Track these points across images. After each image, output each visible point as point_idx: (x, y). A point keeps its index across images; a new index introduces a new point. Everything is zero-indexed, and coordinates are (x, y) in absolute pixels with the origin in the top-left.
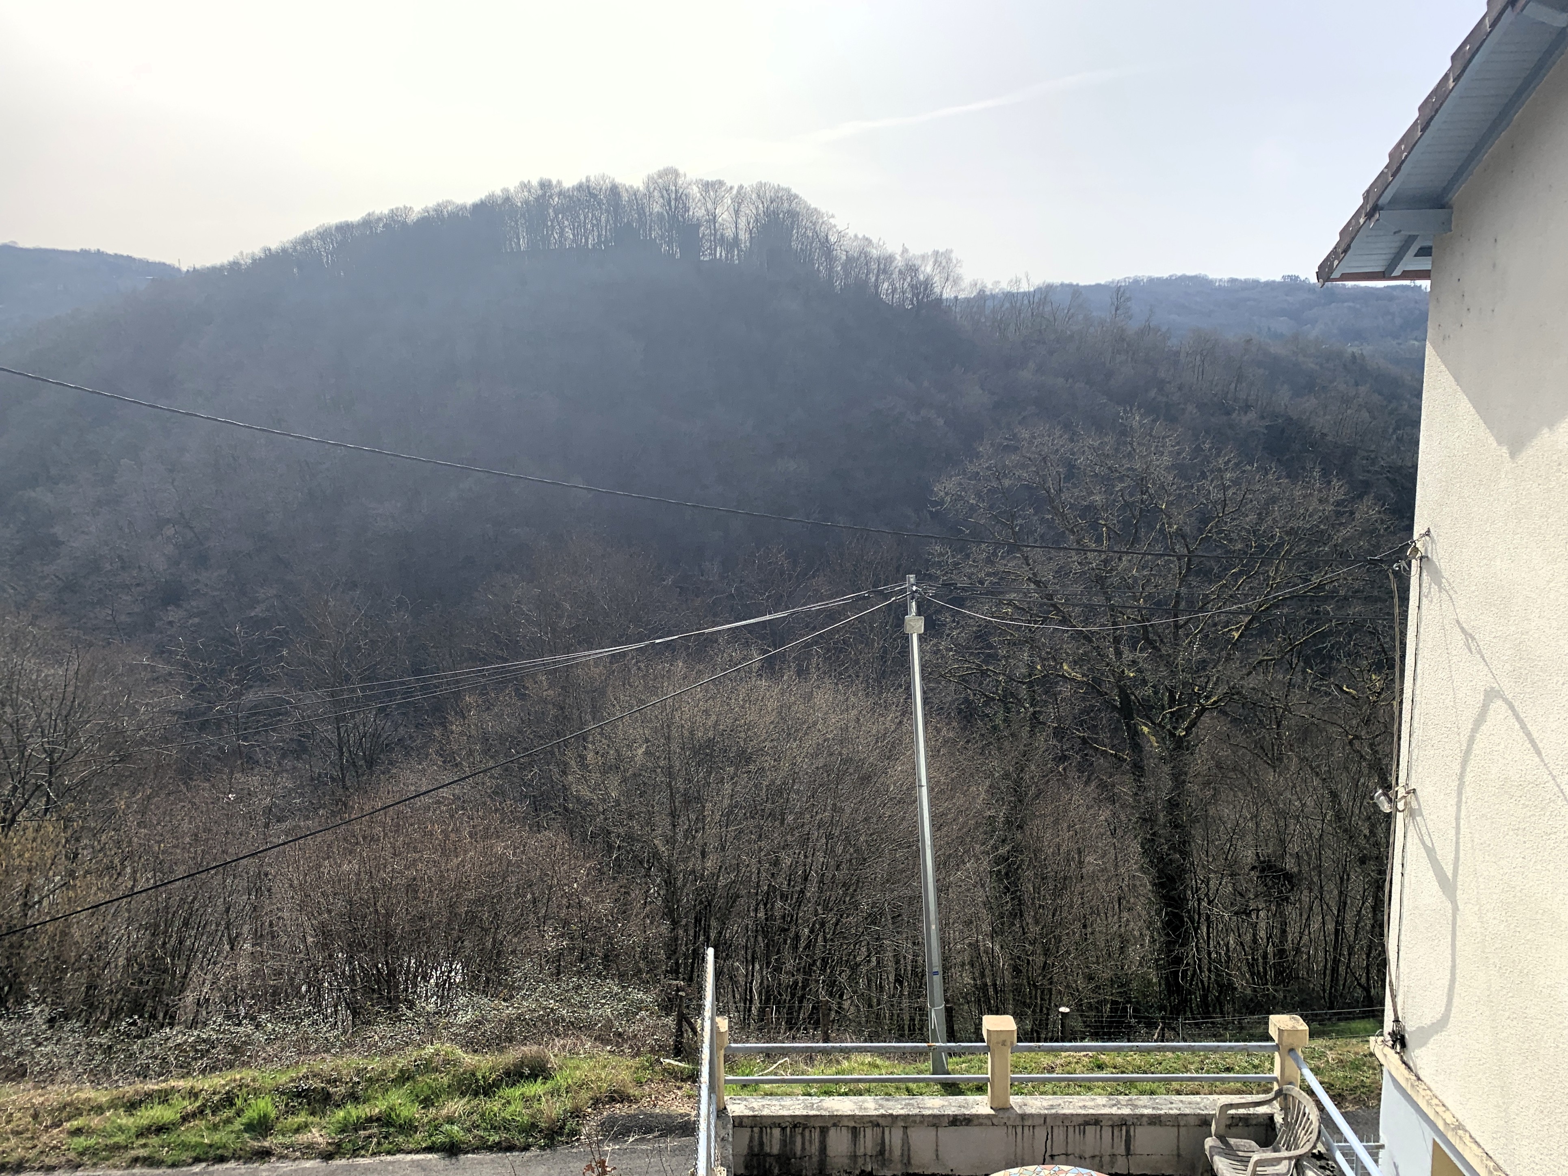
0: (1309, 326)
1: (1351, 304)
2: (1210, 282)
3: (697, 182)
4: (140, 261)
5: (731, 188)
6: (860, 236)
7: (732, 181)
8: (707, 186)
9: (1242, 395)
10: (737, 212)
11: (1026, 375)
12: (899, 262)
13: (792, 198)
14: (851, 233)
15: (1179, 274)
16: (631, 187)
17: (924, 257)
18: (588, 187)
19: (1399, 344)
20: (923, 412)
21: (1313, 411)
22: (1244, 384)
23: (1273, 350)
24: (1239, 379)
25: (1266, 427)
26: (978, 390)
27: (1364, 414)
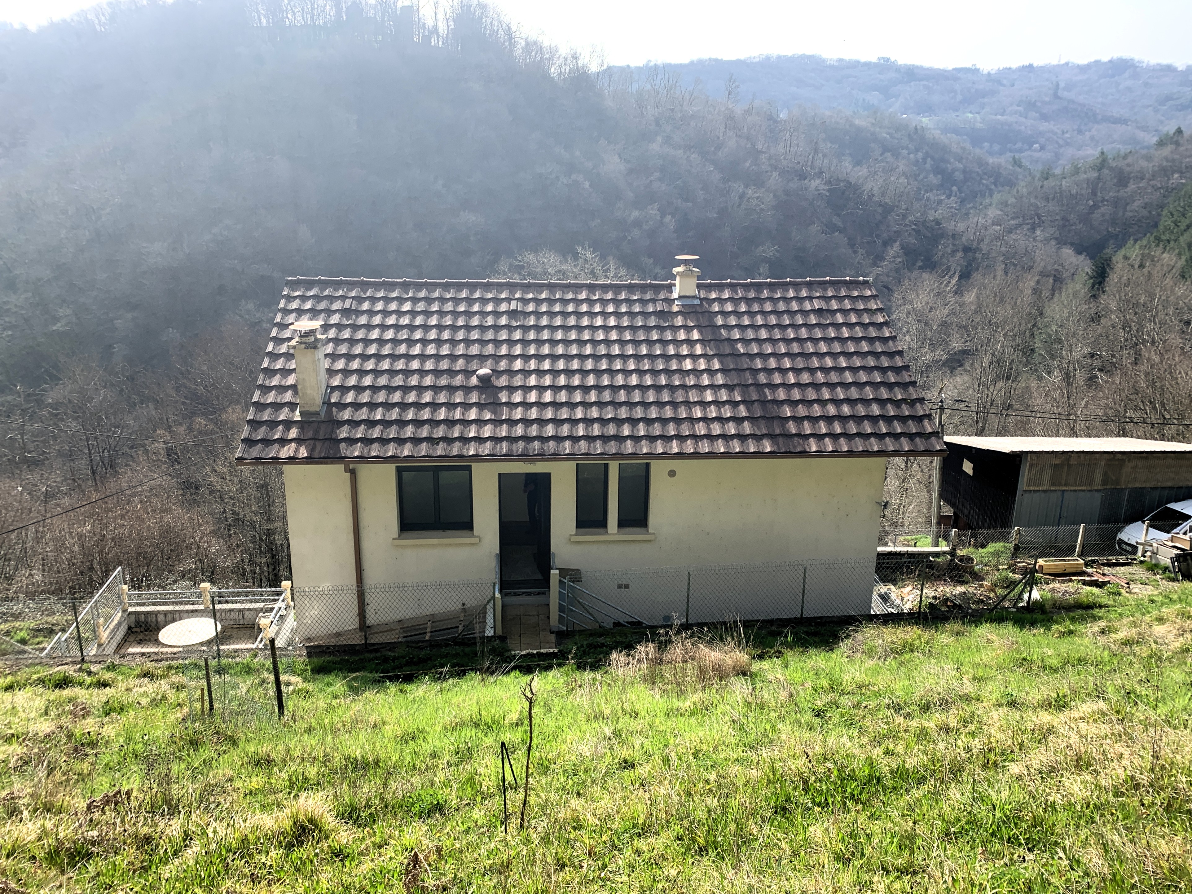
0: (893, 99)
1: (926, 83)
2: (824, 61)
9: (818, 163)
11: (655, 147)
12: (564, 51)
15: (800, 53)
19: (957, 116)
20: (574, 177)
21: (867, 178)
22: (820, 155)
23: (857, 122)
24: (816, 151)
25: (829, 190)
26: (616, 159)
27: (903, 180)
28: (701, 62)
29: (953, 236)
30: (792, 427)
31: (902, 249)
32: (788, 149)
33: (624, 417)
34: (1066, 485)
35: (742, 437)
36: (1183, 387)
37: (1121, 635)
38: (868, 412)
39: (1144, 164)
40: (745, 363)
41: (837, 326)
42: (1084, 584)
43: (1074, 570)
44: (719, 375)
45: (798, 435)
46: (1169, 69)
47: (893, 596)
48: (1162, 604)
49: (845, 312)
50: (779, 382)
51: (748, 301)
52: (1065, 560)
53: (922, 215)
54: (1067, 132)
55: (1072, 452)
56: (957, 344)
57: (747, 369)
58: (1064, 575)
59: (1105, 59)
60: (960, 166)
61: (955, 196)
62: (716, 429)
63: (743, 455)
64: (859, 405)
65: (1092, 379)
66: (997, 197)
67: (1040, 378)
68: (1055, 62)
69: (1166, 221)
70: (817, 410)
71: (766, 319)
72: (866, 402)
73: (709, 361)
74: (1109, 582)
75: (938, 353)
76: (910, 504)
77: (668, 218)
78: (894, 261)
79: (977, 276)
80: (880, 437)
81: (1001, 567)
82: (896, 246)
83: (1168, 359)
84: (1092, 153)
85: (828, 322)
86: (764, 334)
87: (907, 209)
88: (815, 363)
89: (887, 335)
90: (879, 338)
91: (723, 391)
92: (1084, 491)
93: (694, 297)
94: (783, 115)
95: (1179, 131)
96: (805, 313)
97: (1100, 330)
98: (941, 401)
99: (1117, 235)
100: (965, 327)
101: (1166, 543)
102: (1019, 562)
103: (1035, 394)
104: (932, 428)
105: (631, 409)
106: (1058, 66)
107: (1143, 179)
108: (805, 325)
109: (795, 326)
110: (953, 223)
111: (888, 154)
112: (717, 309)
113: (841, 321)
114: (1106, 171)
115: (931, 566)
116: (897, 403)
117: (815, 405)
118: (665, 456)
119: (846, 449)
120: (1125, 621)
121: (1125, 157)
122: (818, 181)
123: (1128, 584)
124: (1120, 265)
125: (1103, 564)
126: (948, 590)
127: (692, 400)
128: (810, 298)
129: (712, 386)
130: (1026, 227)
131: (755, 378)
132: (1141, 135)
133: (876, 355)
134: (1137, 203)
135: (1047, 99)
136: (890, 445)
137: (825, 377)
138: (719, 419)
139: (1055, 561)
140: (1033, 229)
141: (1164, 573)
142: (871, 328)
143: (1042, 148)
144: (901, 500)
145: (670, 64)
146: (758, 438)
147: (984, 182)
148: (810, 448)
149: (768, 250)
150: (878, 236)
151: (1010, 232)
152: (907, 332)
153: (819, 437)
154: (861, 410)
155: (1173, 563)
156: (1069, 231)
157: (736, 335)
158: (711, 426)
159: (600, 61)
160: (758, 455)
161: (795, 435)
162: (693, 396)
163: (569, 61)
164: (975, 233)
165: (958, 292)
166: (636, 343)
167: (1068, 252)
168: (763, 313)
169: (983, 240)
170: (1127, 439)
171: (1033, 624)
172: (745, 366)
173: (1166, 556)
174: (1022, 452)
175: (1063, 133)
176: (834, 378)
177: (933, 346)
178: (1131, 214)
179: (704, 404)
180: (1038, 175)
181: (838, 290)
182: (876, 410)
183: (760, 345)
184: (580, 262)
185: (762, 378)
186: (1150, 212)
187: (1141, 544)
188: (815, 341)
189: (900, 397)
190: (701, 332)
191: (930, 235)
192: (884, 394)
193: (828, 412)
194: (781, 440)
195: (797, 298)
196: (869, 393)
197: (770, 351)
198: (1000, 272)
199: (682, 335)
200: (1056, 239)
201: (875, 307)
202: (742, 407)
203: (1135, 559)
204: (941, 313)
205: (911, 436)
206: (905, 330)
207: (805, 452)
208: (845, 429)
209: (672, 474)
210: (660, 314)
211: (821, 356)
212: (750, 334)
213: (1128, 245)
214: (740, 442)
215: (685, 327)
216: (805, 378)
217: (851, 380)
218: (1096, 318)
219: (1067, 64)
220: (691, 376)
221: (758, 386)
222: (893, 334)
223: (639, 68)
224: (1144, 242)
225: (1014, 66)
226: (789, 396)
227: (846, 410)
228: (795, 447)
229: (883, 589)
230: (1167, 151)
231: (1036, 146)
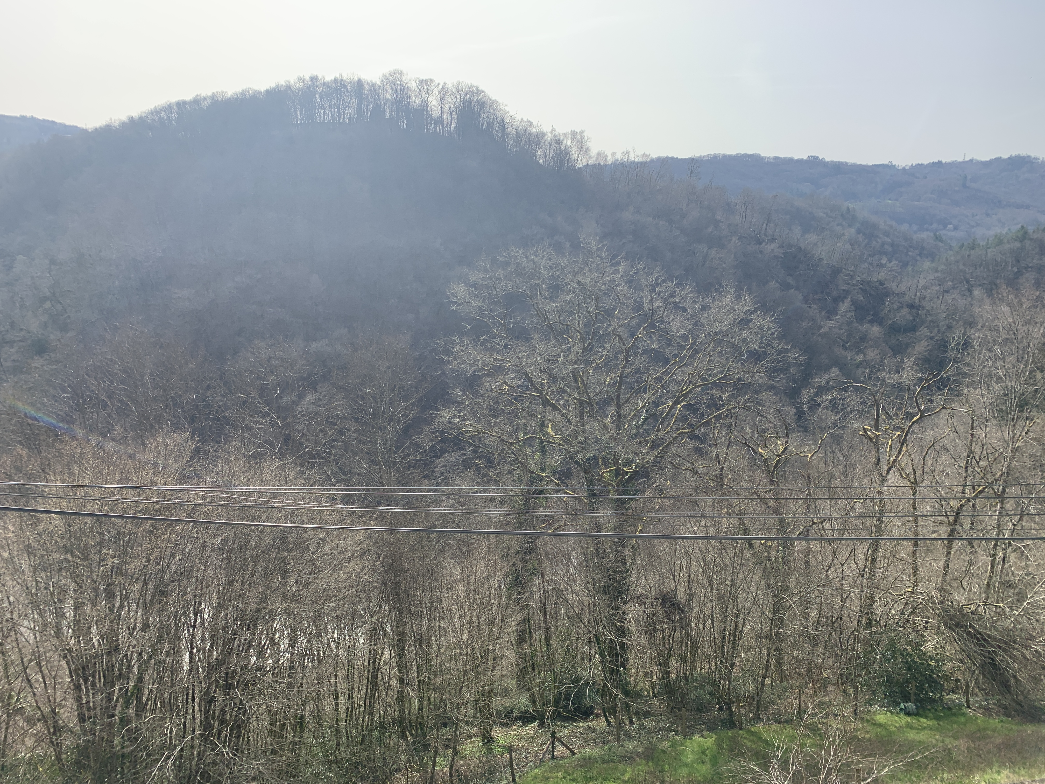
0: (823, 188)
1: (850, 176)
2: (762, 159)
3: (415, 80)
4: (60, 124)
5: (439, 84)
6: (525, 119)
7: (439, 80)
8: (422, 82)
9: (770, 232)
10: (442, 100)
11: (627, 215)
12: (549, 137)
13: (479, 92)
14: (518, 118)
15: (743, 153)
16: (371, 82)
17: (565, 135)
18: (341, 80)
19: (879, 202)
20: (556, 237)
21: (815, 244)
22: (772, 225)
24: (769, 221)
25: (783, 253)
27: (848, 246)
29: (897, 295)
31: (853, 304)
32: (744, 220)
53: (867, 276)
54: (976, 215)
59: (1005, 157)
60: (888, 240)
66: (926, 265)
78: (845, 316)
82: (847, 302)
87: (853, 271)
106: (964, 162)
110: (895, 284)
114: (1027, 243)
122: (772, 246)
135: (957, 189)
143: (956, 228)
147: (910, 253)
150: (828, 294)
151: (947, 292)
164: (916, 293)
169: (924, 299)
175: (973, 216)
191: (875, 294)
219: (971, 161)
225: (926, 162)
231: (950, 226)
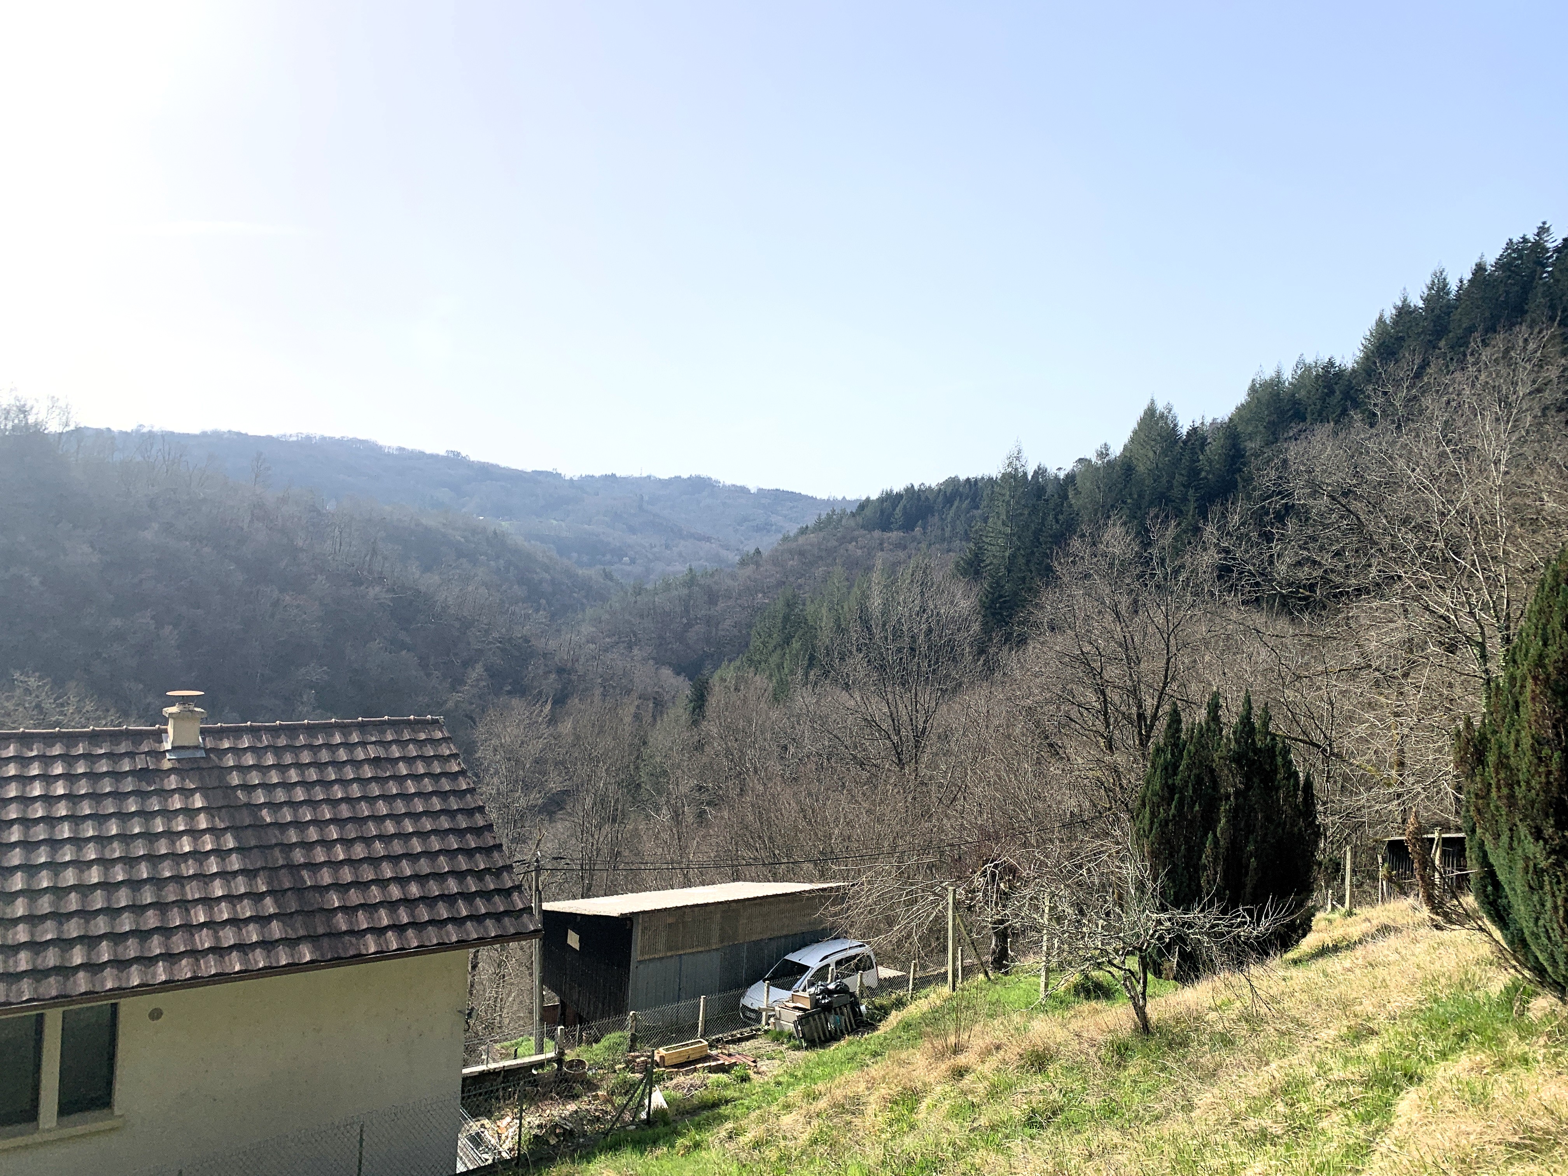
0: (467, 498)
1: (503, 483)
2: (381, 448)
9: (377, 567)
11: (148, 535)
15: (351, 436)
19: (541, 522)
20: (14, 570)
21: (440, 586)
22: (379, 557)
23: (424, 521)
24: (374, 553)
25: (392, 600)
26: (86, 548)
27: (483, 590)
28: (217, 436)
29: (545, 655)
30: (342, 923)
31: (486, 670)
32: (338, 547)
33: (75, 935)
34: (683, 949)
35: (267, 945)
36: (788, 818)
37: (748, 1138)
38: (443, 889)
39: (729, 582)
40: (274, 836)
41: (400, 779)
42: (710, 1072)
43: (697, 1056)
44: (234, 857)
45: (351, 932)
46: (743, 490)
47: (488, 1135)
48: (789, 1085)
49: (409, 760)
50: (322, 859)
51: (278, 751)
52: (687, 1045)
53: (507, 631)
54: (655, 546)
55: (686, 906)
56: (555, 784)
57: (276, 845)
58: (687, 1064)
59: (685, 476)
60: (547, 577)
61: (545, 610)
62: (229, 937)
63: (271, 970)
64: (431, 882)
65: (701, 814)
66: (589, 612)
67: (648, 817)
68: (637, 474)
69: (756, 642)
70: (375, 894)
71: (303, 774)
72: (440, 877)
73: (218, 838)
74: (735, 1064)
75: (532, 797)
76: (509, 995)
77: (168, 629)
78: (476, 686)
79: (574, 702)
80: (458, 921)
81: (617, 1067)
82: (479, 668)
83: (771, 788)
84: (680, 569)
85: (388, 774)
86: (300, 795)
87: (489, 624)
88: (372, 829)
89: (464, 787)
90: (454, 792)
91: (240, 879)
92: (702, 952)
93: (197, 747)
94: (330, 507)
95: (758, 552)
96: (357, 764)
97: (705, 759)
98: (537, 861)
99: (713, 655)
100: (563, 763)
101: (787, 1004)
102: (638, 1057)
103: (645, 837)
104: (523, 903)
105: (87, 922)
106: (641, 478)
107: (730, 598)
108: (357, 780)
109: (343, 782)
110: (543, 640)
111: (464, 560)
112: (231, 763)
113: (405, 772)
114: (695, 589)
115: (535, 1082)
116: (480, 875)
117: (373, 887)
118: (146, 988)
119: (416, 944)
120: (753, 1115)
121: (712, 575)
122: (377, 589)
123: (754, 1062)
124: (717, 689)
125: (728, 1042)
126: (555, 1113)
127: (190, 897)
128: (363, 744)
129: (222, 874)
130: (622, 646)
131: (287, 857)
132: (724, 553)
133: (451, 814)
134: (728, 622)
135: (633, 511)
136: (472, 931)
137: (386, 848)
138: (234, 922)
139: (677, 1047)
140: (630, 648)
141: (789, 1041)
142: (443, 780)
143: (633, 561)
144: (497, 992)
145: (172, 433)
146: (292, 943)
147: (575, 595)
148: (367, 949)
149: (315, 672)
150: (456, 654)
151: (606, 650)
152: (495, 773)
153: (379, 932)
154: (434, 889)
155: (796, 1028)
156: (666, 651)
157: (260, 797)
158: (221, 933)
159: (64, 419)
160: (294, 967)
161: (345, 933)
162: (193, 892)
163: (12, 415)
164: (569, 652)
165: (552, 721)
166: (100, 818)
167: (666, 672)
168: (298, 766)
169: (577, 660)
170: (740, 883)
171: (655, 1143)
172: (274, 841)
173: (789, 1020)
174: (633, 913)
175: (652, 547)
176: (398, 848)
177: (527, 788)
178: (723, 633)
179: (208, 902)
180: (630, 591)
181: (399, 732)
182: (453, 886)
183: (296, 811)
184: (18, 692)
185: (299, 856)
186: (740, 631)
187: (764, 1010)
188: (371, 800)
189: (482, 867)
190: (205, 797)
191: (517, 654)
192: (463, 864)
193: (390, 896)
194: (325, 942)
195: (345, 745)
196: (444, 864)
197: (309, 818)
198: (597, 698)
199: (176, 803)
200: (653, 658)
201: (448, 752)
202: (268, 901)
203: (759, 1030)
204: (535, 747)
205: (498, 917)
206: (492, 771)
207: (360, 955)
208: (414, 917)
209: (156, 1014)
210: (142, 774)
211: (379, 819)
212: (280, 796)
213: (723, 666)
214: (265, 953)
215: (181, 790)
216: (359, 851)
217: (419, 850)
218: (699, 747)
219: (649, 477)
220: (190, 862)
221: (293, 868)
222: (472, 785)
223: (126, 433)
224: (738, 663)
226: (337, 879)
227: (414, 890)
228: (345, 949)
229: (474, 1126)
230: (750, 569)
231: (626, 559)
